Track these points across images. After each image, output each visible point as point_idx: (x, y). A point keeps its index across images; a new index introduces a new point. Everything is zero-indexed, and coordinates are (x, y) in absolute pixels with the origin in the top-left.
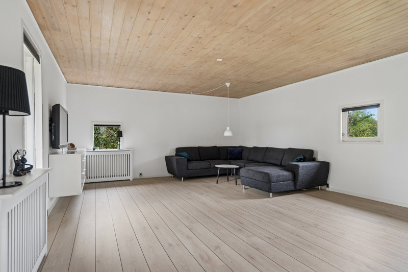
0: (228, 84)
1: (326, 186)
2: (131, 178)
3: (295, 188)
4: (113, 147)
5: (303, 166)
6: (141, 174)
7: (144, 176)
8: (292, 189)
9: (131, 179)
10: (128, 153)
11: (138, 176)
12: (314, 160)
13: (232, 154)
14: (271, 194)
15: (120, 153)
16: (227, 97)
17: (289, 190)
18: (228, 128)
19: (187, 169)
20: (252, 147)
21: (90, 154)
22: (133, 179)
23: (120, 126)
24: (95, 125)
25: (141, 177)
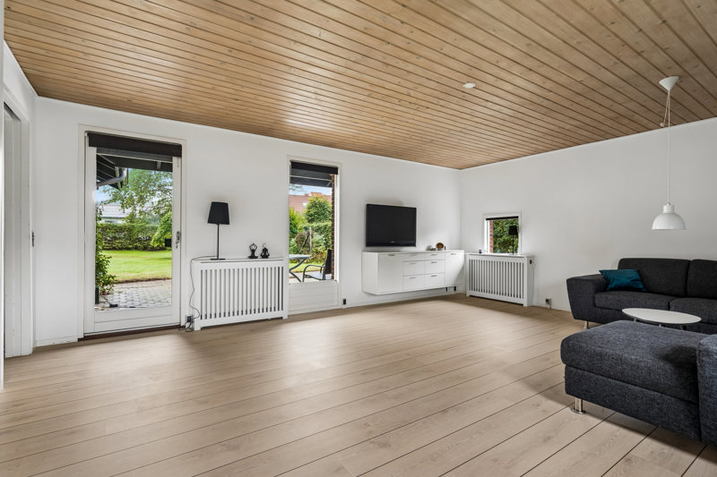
0: (667, 83)
2: (524, 301)
3: (699, 434)
6: (547, 301)
9: (525, 305)
11: (543, 304)
19: (595, 305)
21: (475, 258)
22: (530, 306)
23: (517, 217)
24: (487, 219)
25: (548, 306)
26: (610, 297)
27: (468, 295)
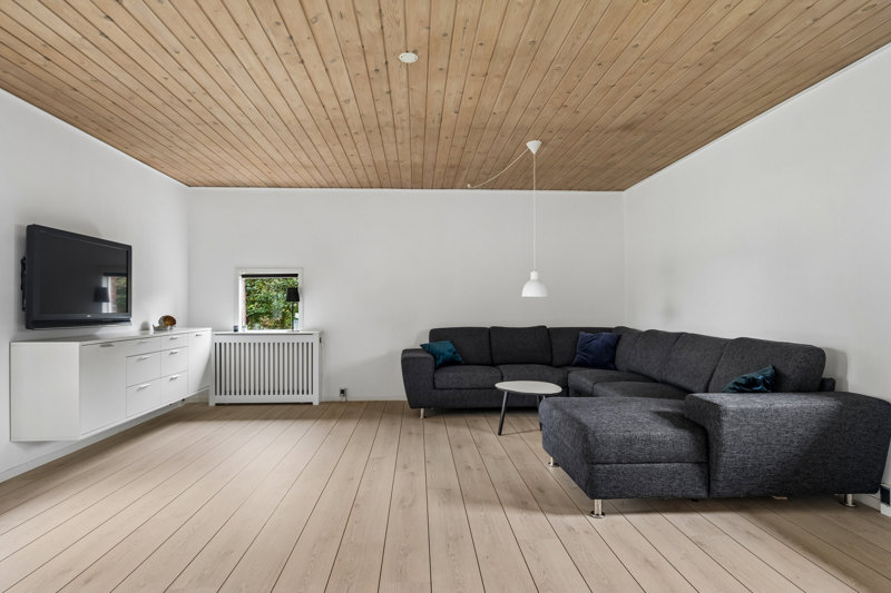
0: (533, 146)
1: (878, 495)
2: (315, 399)
3: (709, 491)
4: (282, 324)
5: (744, 413)
6: (343, 392)
7: (353, 396)
8: (691, 494)
9: (316, 403)
10: (309, 339)
11: (337, 396)
12: (824, 386)
13: (584, 351)
14: (598, 503)
15: (296, 340)
16: (531, 189)
17: (678, 494)
18: (534, 275)
19: (435, 388)
20: (644, 330)
21: (227, 340)
22: (321, 403)
23: (296, 275)
24: (243, 276)
25: (344, 400)
26: (451, 375)
27: (212, 404)
